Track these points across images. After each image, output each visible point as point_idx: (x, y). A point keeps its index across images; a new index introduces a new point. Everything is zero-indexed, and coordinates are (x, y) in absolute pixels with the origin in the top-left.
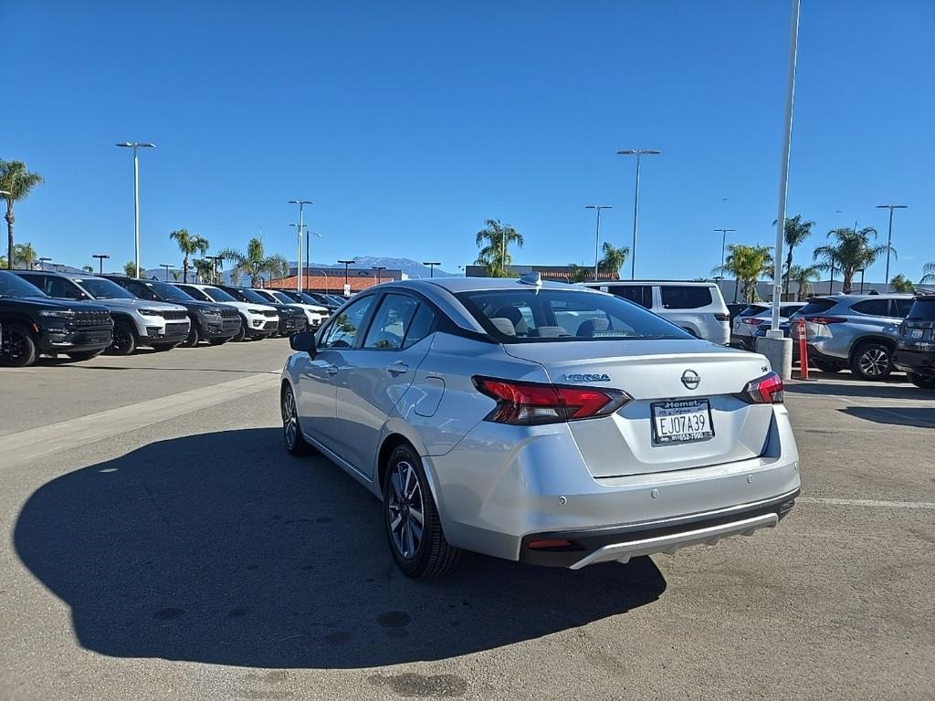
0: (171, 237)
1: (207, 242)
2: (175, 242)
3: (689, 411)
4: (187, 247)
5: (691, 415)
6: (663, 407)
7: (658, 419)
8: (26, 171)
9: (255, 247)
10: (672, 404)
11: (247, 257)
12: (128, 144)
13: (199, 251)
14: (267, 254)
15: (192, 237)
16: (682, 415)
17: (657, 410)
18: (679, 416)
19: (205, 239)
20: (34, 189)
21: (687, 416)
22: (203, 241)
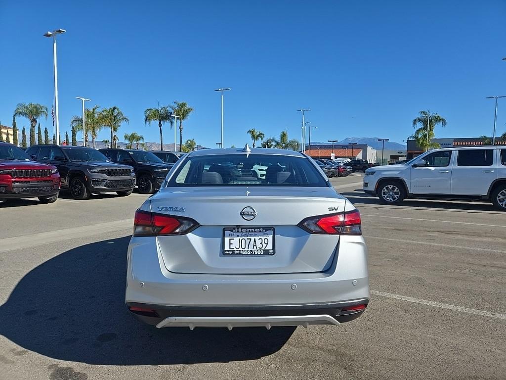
0: (248, 133)
1: (263, 135)
2: (250, 135)
3: (255, 235)
4: (255, 137)
5: (257, 238)
6: (232, 231)
7: (227, 240)
8: (187, 106)
9: (284, 136)
10: (240, 230)
11: (279, 141)
12: (220, 90)
13: (260, 139)
14: (289, 139)
15: (257, 133)
16: (248, 238)
17: (227, 233)
18: (246, 238)
19: (263, 133)
20: (190, 114)
21: (253, 238)
22: (262, 134)
